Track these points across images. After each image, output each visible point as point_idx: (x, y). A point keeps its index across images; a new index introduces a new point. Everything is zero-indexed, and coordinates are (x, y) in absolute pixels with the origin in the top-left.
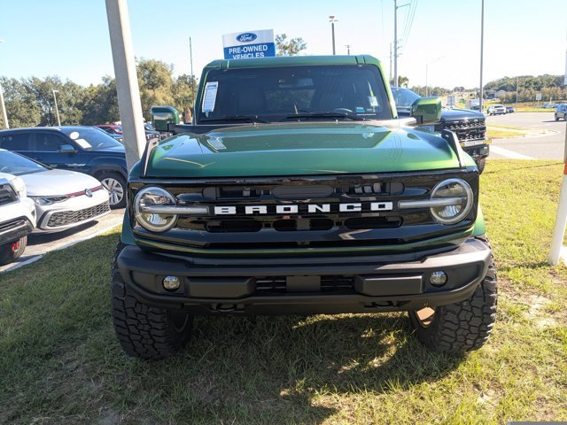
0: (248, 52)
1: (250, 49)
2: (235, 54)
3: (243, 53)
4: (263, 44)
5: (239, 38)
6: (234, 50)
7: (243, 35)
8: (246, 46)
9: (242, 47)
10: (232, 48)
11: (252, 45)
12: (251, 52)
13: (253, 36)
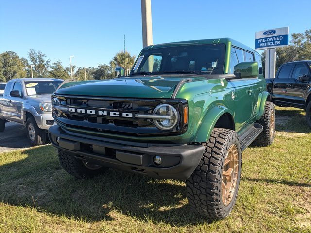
0: (270, 41)
1: (271, 39)
2: (262, 43)
3: (266, 42)
4: (280, 36)
5: (265, 33)
6: (261, 41)
7: (267, 31)
8: (269, 38)
9: (266, 38)
10: (260, 39)
11: (272, 37)
12: (272, 41)
13: (274, 32)
